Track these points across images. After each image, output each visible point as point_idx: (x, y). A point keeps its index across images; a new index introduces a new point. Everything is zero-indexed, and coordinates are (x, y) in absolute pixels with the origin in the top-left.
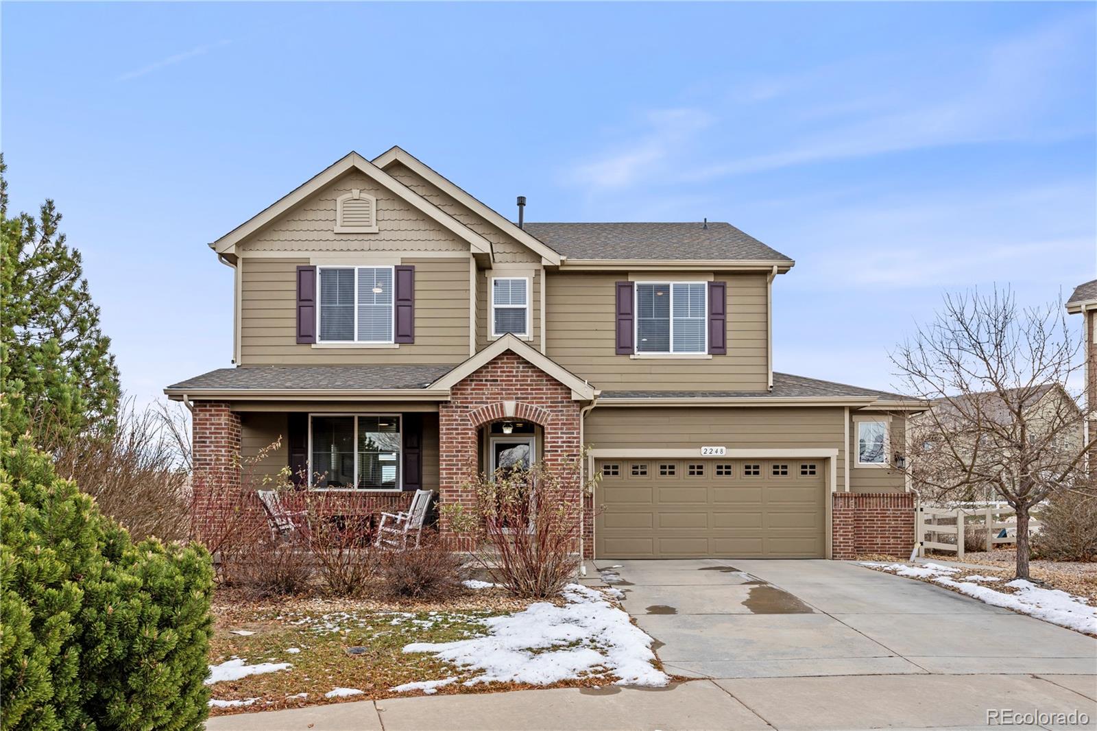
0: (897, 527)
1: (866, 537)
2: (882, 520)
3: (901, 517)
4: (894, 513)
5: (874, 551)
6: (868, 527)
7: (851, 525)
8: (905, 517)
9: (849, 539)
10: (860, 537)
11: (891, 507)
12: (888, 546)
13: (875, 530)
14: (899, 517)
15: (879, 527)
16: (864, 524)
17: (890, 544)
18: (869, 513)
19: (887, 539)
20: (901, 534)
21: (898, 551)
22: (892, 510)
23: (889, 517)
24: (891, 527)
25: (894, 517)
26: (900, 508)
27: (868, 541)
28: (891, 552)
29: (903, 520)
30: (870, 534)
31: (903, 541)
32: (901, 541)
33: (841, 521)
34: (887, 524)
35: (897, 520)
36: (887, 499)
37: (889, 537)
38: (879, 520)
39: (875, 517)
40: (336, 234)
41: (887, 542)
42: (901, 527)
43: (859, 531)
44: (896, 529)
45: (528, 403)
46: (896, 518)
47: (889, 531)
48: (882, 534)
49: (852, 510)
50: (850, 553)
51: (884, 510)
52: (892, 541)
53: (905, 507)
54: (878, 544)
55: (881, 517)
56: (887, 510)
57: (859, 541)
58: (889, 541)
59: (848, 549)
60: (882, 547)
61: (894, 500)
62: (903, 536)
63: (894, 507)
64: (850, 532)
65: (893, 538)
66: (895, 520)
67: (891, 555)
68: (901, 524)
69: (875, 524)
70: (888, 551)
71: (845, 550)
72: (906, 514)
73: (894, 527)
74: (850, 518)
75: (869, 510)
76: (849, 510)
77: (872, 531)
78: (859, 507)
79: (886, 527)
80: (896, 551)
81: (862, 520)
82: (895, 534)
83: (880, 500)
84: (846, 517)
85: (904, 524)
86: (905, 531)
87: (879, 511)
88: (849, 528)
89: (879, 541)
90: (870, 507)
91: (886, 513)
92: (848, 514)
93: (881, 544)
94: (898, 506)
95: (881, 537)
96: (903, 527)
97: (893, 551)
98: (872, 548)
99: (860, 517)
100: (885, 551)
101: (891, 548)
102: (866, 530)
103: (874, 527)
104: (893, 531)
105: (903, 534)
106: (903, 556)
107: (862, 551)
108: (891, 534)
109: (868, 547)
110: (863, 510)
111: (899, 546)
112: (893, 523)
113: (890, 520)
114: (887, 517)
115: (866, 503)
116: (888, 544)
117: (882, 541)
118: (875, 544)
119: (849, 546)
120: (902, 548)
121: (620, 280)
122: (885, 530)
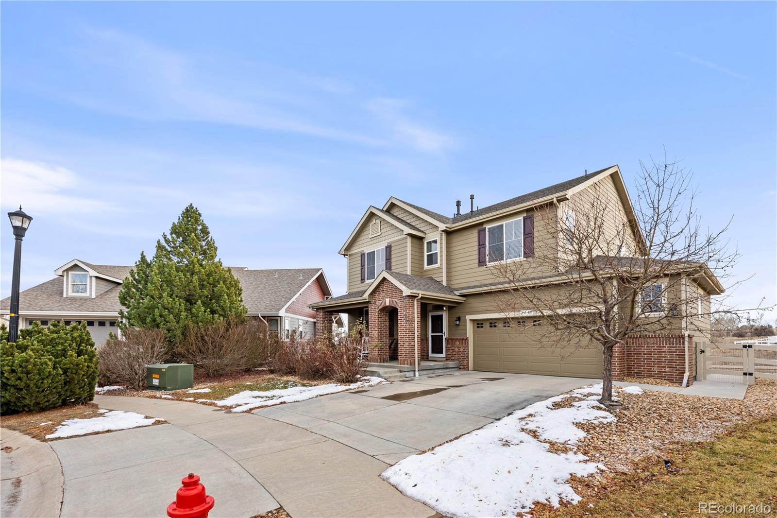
0: (673, 360)
1: (644, 366)
2: (659, 354)
3: (676, 352)
4: (669, 349)
5: (651, 376)
6: (646, 359)
7: (617, 357)
8: (679, 352)
9: (616, 366)
10: (639, 366)
11: (667, 345)
12: (664, 373)
14: (674, 352)
15: (656, 359)
16: (642, 356)
17: (666, 372)
18: (647, 349)
19: (663, 368)
20: (676, 365)
21: (673, 377)
22: (668, 347)
23: (666, 352)
24: (667, 360)
25: (670, 352)
26: (675, 345)
27: (646, 369)
28: (667, 378)
29: (678, 355)
30: (648, 364)
31: (678, 370)
32: (676, 370)
34: (663, 357)
35: (673, 355)
36: (663, 339)
37: (665, 367)
38: (656, 354)
39: (652, 352)
40: (370, 238)
41: (663, 370)
42: (676, 360)
43: (639, 361)
44: (671, 361)
46: (671, 353)
47: (665, 362)
48: (658, 364)
49: (618, 347)
50: (617, 376)
51: (660, 347)
52: (668, 370)
53: (680, 344)
54: (655, 371)
55: (657, 352)
56: (663, 347)
57: (638, 368)
58: (664, 370)
59: (615, 374)
60: (658, 374)
61: (670, 340)
62: (678, 367)
63: (670, 344)
64: (616, 362)
65: (668, 367)
66: (670, 355)
67: (666, 380)
68: (676, 357)
69: (652, 357)
70: (664, 377)
72: (681, 350)
73: (670, 360)
74: (616, 352)
75: (647, 347)
77: (649, 361)
79: (662, 359)
80: (671, 377)
81: (641, 354)
82: (671, 365)
83: (657, 340)
85: (679, 357)
86: (679, 362)
87: (656, 348)
88: (615, 359)
89: (656, 369)
90: (648, 345)
91: (662, 349)
92: (615, 349)
93: (658, 372)
94: (673, 344)
95: (657, 367)
96: (678, 360)
97: (668, 377)
98: (650, 374)
99: (640, 352)
100: (662, 377)
101: (667, 375)
102: (644, 361)
103: (651, 359)
104: (669, 362)
105: (678, 365)
106: (678, 382)
107: (641, 375)
108: (667, 365)
109: (646, 373)
111: (674, 374)
112: (668, 356)
113: (666, 354)
114: (663, 352)
115: (645, 342)
116: (664, 372)
117: (659, 369)
118: (653, 371)
119: (616, 371)
120: (677, 375)
121: (480, 228)
122: (661, 362)
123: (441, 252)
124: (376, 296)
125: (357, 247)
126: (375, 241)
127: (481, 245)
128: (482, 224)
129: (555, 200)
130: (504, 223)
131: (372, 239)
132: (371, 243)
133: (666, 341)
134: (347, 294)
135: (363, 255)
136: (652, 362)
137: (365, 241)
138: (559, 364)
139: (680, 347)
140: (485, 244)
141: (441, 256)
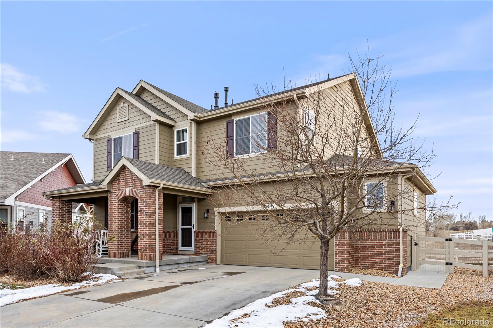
0: (391, 252)
1: (369, 258)
2: (380, 247)
3: (393, 245)
4: (388, 243)
5: (374, 267)
6: (370, 251)
7: (346, 250)
8: (396, 245)
9: (345, 259)
10: (365, 258)
11: (386, 238)
12: (384, 265)
13: (375, 254)
14: (392, 245)
15: (378, 252)
16: (367, 249)
17: (385, 263)
18: (371, 242)
19: (383, 260)
20: (393, 257)
21: (391, 268)
22: (387, 240)
23: (385, 245)
24: (386, 252)
25: (388, 245)
26: (393, 239)
27: (370, 260)
28: (386, 269)
29: (395, 248)
30: (372, 256)
31: (395, 262)
32: (393, 262)
33: (340, 247)
34: (383, 250)
35: (391, 247)
36: (383, 233)
37: (385, 259)
38: (378, 247)
39: (375, 245)
40: (118, 123)
41: (383, 262)
42: (393, 252)
43: (364, 254)
44: (389, 253)
45: (133, 188)
46: (390, 246)
47: (385, 254)
48: (380, 256)
49: (346, 240)
50: (346, 268)
51: (381, 240)
52: (387, 261)
53: (396, 238)
54: (377, 263)
55: (379, 245)
56: (383, 240)
57: (364, 260)
59: (344, 266)
60: (379, 265)
61: (389, 234)
62: (395, 258)
63: (389, 238)
64: (345, 254)
65: (387, 259)
66: (389, 247)
68: (394, 250)
69: (375, 249)
70: (384, 268)
71: (342, 265)
72: (397, 243)
73: (388, 252)
74: (345, 245)
75: (371, 240)
76: (345, 241)
77: (373, 254)
79: (383, 252)
80: (390, 268)
81: (366, 247)
82: (390, 257)
84: (343, 245)
85: (396, 250)
86: (396, 255)
87: (378, 241)
88: (344, 252)
89: (378, 261)
90: (371, 238)
91: (382, 243)
92: (344, 243)
93: (379, 263)
94: (391, 238)
95: (379, 259)
96: (395, 252)
97: (387, 268)
98: (373, 265)
99: (365, 245)
100: (382, 268)
101: (386, 266)
102: (369, 254)
103: (374, 252)
104: (388, 254)
105: (395, 257)
106: (395, 272)
107: (366, 267)
108: (387, 257)
109: (370, 265)
111: (392, 265)
112: (388, 249)
113: (386, 247)
114: (384, 245)
115: (369, 236)
116: (384, 263)
117: (380, 261)
118: (376, 263)
119: (345, 263)
120: (394, 266)
121: (228, 119)
122: (382, 254)
123: (191, 142)
124: (116, 185)
125: (103, 132)
126: (123, 126)
127: (229, 137)
128: (230, 116)
129: (295, 96)
130: (251, 116)
131: (120, 124)
132: (118, 128)
133: (386, 234)
134: (92, 182)
135: (110, 140)
136: (374, 254)
137: (112, 125)
138: (298, 257)
139: (396, 241)
140: (233, 136)
141: (191, 146)
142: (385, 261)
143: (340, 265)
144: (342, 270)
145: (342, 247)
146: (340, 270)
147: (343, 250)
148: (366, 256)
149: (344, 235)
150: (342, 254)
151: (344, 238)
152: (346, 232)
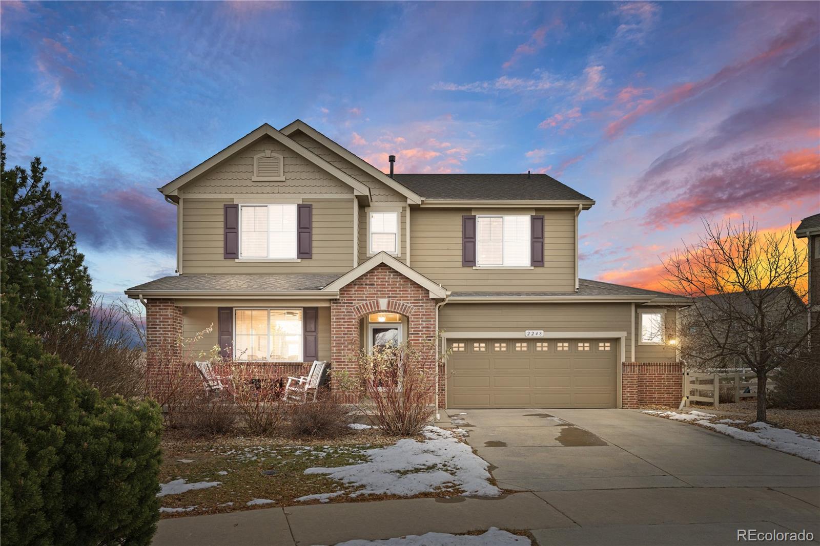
0: (670, 386)
1: (647, 393)
2: (658, 381)
3: (673, 379)
4: (667, 377)
5: (652, 403)
6: (648, 386)
7: (636, 385)
8: (675, 379)
9: (634, 394)
10: (642, 393)
11: (665, 372)
14: (671, 379)
15: (656, 386)
16: (645, 384)
17: (664, 398)
18: (649, 377)
20: (672, 391)
21: (670, 403)
22: (666, 374)
24: (665, 386)
25: (668, 379)
26: (672, 373)
27: (648, 396)
29: (674, 381)
30: (650, 391)
31: (674, 396)
33: (629, 382)
34: (662, 384)
35: (670, 381)
36: (662, 367)
37: (664, 393)
39: (653, 379)
40: (253, 181)
42: (672, 386)
43: (642, 389)
45: (397, 300)
47: (664, 388)
48: (658, 391)
50: (635, 404)
51: (660, 374)
52: (666, 396)
53: (676, 372)
55: (658, 379)
56: (662, 374)
57: (641, 396)
59: (634, 402)
60: (658, 400)
61: (668, 368)
62: (674, 392)
63: (668, 372)
64: (635, 389)
65: (666, 393)
66: (668, 381)
67: (665, 405)
68: (673, 384)
69: (653, 384)
70: (663, 402)
71: (631, 402)
72: (677, 377)
73: (668, 386)
74: (635, 380)
75: (649, 374)
76: (635, 375)
77: (651, 388)
78: (642, 372)
79: (661, 386)
80: (668, 403)
81: (644, 381)
82: (668, 391)
83: (657, 367)
84: (632, 380)
85: (675, 384)
87: (656, 375)
88: (634, 387)
89: (656, 395)
90: (650, 372)
91: (661, 377)
92: (634, 377)
93: (658, 398)
94: (670, 371)
95: (658, 393)
96: (674, 386)
97: (666, 403)
98: (651, 400)
99: (643, 379)
100: (661, 403)
101: (665, 400)
102: (646, 388)
103: (652, 386)
104: (667, 388)
107: (644, 403)
108: (665, 391)
109: (648, 400)
110: (645, 374)
111: (671, 399)
112: (667, 383)
113: (665, 381)
114: (663, 379)
115: (647, 370)
116: (662, 398)
117: (658, 396)
118: (654, 398)
119: (634, 399)
120: (673, 400)
121: (466, 214)
122: (661, 388)
124: (353, 292)
132: (254, 189)
133: (665, 368)
136: (653, 388)
137: (238, 183)
139: (676, 374)
142: (663, 396)
143: (629, 402)
144: (631, 406)
145: (632, 382)
146: (629, 406)
147: (633, 385)
148: (643, 391)
149: (634, 369)
150: (632, 389)
151: (634, 372)
152: (636, 365)
